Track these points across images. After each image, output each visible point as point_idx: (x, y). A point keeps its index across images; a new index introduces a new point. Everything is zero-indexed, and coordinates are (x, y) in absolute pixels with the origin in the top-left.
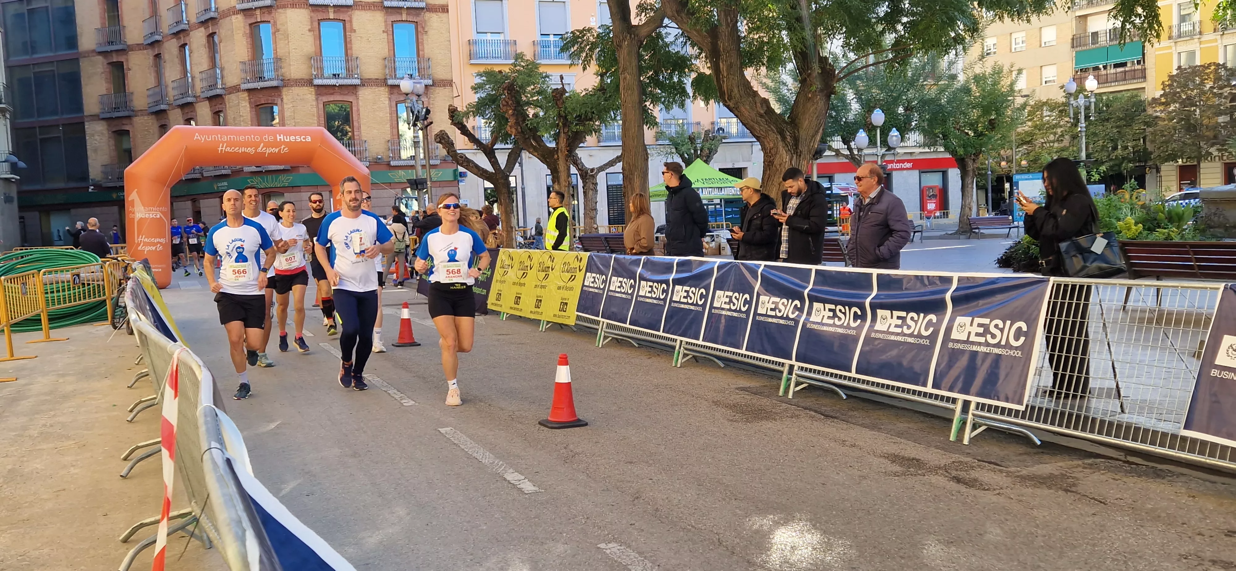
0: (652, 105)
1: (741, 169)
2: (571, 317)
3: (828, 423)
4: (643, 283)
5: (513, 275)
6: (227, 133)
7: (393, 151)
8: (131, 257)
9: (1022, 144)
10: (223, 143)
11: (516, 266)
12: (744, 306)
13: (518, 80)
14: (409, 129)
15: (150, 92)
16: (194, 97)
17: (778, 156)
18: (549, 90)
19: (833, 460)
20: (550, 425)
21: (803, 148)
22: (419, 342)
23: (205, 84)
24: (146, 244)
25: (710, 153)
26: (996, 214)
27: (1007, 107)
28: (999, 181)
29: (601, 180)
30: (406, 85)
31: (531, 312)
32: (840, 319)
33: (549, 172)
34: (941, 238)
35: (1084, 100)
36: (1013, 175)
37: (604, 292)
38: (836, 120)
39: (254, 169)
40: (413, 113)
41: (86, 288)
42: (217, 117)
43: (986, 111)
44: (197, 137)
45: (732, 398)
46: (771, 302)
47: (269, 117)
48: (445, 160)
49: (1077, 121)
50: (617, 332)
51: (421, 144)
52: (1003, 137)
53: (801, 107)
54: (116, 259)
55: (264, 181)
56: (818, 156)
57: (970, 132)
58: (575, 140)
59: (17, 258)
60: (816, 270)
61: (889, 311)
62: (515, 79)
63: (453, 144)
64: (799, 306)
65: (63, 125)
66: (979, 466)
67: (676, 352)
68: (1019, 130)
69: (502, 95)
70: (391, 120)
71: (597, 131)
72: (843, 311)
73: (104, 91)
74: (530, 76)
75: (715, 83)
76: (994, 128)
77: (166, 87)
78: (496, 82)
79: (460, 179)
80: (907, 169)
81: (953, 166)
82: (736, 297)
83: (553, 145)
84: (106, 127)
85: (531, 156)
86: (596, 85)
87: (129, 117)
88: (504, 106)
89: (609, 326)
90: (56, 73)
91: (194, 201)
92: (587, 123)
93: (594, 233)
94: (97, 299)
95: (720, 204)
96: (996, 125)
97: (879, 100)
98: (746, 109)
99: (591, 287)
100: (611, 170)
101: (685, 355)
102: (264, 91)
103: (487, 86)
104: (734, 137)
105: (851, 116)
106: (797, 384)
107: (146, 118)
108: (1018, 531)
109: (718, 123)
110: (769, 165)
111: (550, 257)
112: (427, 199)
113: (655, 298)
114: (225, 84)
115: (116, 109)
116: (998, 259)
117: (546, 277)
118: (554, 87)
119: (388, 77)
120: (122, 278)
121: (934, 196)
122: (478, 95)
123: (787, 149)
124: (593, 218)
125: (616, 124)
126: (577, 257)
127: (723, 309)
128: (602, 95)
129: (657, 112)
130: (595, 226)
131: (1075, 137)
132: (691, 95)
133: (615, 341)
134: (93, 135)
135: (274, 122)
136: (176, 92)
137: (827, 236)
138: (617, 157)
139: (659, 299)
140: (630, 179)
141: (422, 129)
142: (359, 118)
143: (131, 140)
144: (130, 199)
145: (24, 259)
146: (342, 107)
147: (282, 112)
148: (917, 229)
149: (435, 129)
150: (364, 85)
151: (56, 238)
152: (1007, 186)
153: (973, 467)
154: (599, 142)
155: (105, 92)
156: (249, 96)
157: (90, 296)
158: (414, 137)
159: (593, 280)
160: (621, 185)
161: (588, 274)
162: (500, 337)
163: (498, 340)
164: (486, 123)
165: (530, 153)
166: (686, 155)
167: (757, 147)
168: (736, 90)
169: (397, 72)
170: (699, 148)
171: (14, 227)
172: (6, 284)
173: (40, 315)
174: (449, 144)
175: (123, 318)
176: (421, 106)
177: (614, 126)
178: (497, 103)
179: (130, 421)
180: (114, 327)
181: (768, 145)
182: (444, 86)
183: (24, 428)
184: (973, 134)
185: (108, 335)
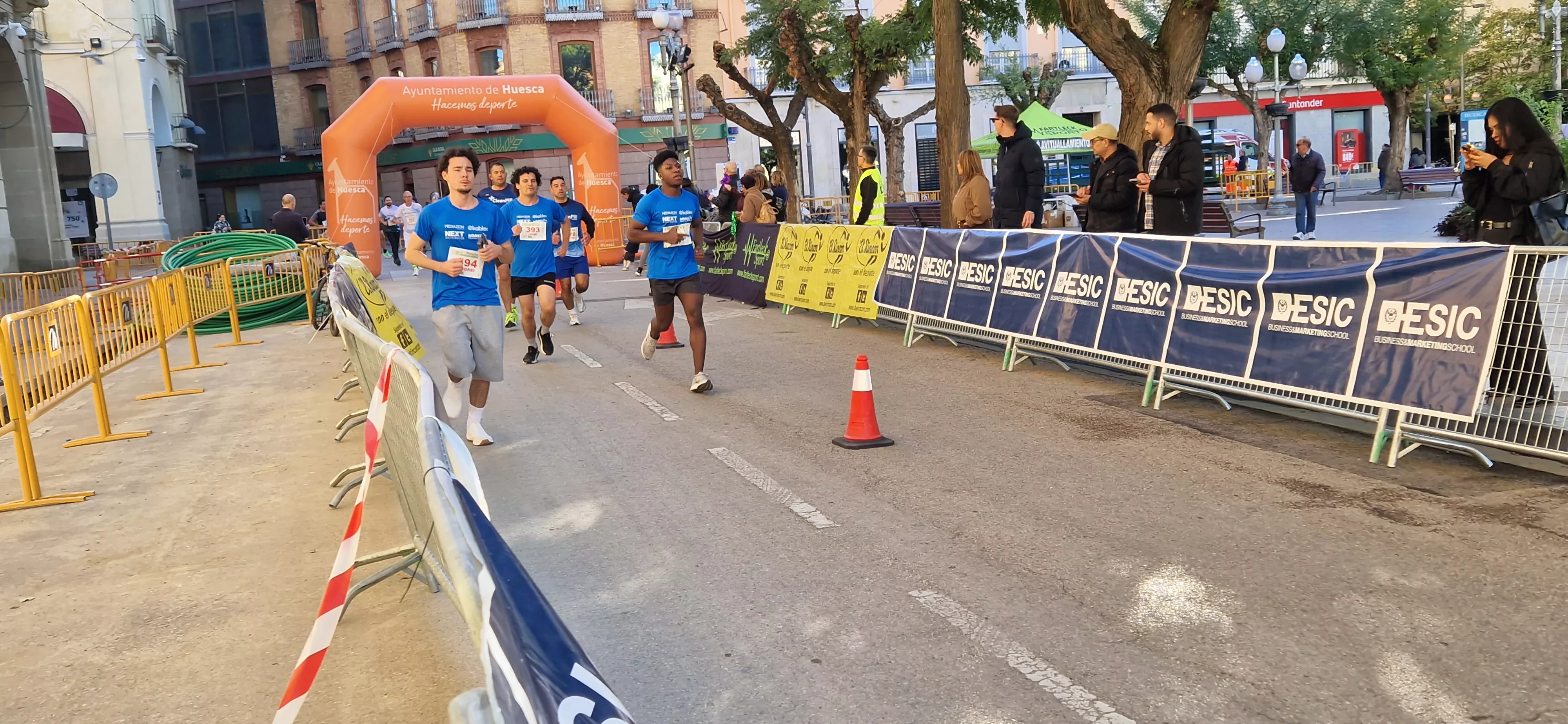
0: (974, 33)
1: (1091, 114)
2: (871, 309)
3: (1208, 440)
4: (964, 264)
5: (799, 256)
6: (442, 85)
7: (646, 103)
8: (333, 241)
9: (1475, 71)
10: (438, 97)
11: (802, 245)
12: (1096, 291)
13: (801, 7)
14: (665, 74)
15: (349, 37)
16: (401, 41)
17: (1141, 95)
18: (841, 19)
19: (1213, 487)
20: (848, 445)
21: (1174, 83)
22: (682, 343)
23: (414, 24)
24: (350, 225)
25: (1050, 95)
26: (1437, 166)
27: (1452, 21)
28: (1442, 121)
29: (909, 133)
30: (660, 18)
31: (821, 304)
32: (1223, 306)
33: (841, 125)
34: (1360, 198)
35: (1560, 8)
36: (1461, 112)
37: (913, 277)
38: (1219, 46)
39: (476, 129)
40: (669, 53)
41: (282, 280)
42: (429, 65)
43: (1424, 27)
44: (406, 91)
45: (1079, 410)
46: (1132, 286)
47: (493, 64)
48: (710, 113)
49: (1550, 36)
50: (930, 327)
51: (680, 93)
52: (1448, 63)
53: (1172, 28)
54: (315, 244)
55: (488, 145)
56: (1194, 94)
57: (1402, 56)
58: (875, 81)
59: (199, 245)
60: (1193, 244)
61: (1290, 295)
62: (797, 6)
63: (720, 92)
64: (1168, 290)
65: (246, 80)
66: (1409, 495)
67: (1007, 352)
68: (1471, 52)
69: (781, 26)
70: (642, 63)
71: (904, 69)
72: (1228, 295)
73: (293, 37)
74: (816, 0)
76: (1435, 49)
77: (368, 28)
78: (774, 10)
79: (729, 136)
80: (1315, 108)
81: (1378, 103)
82: (1085, 281)
83: (846, 89)
84: (297, 81)
85: (818, 104)
86: (901, 9)
87: (324, 69)
88: (783, 40)
89: (920, 320)
90: (235, 15)
91: (405, 171)
92: (890, 59)
93: (900, 203)
94: (295, 293)
95: (1064, 161)
96: (1438, 46)
97: (1278, 17)
98: (1099, 35)
99: (897, 271)
100: (920, 119)
101: (1019, 356)
102: (486, 31)
103: (762, 16)
104: (1082, 73)
105: (1239, 40)
106: (1166, 391)
107: (345, 69)
108: (1460, 577)
109: (1061, 54)
110: (1128, 108)
111: (844, 233)
113: (980, 284)
114: (438, 24)
115: (309, 58)
116: (1439, 225)
117: (839, 259)
118: (847, 14)
119: (637, 8)
120: (323, 267)
121: (1352, 143)
122: (751, 28)
123: (1152, 85)
124: (899, 183)
125: (927, 59)
126: (878, 233)
127: (1068, 296)
128: (909, 23)
129: (981, 41)
130: (901, 193)
131: (1547, 59)
132: (1025, 18)
133: (929, 339)
134: (282, 92)
135: (498, 71)
136: (380, 36)
137: (1206, 198)
138: (930, 103)
139: (984, 284)
140: (946, 131)
141: (680, 74)
142: (602, 62)
143: (328, 96)
144: (329, 170)
145: (207, 245)
146: (581, 48)
147: (507, 57)
148: (1327, 188)
149: (697, 73)
150: (607, 20)
151: (243, 220)
152: (1452, 127)
153: (1401, 496)
154: (905, 84)
156: (467, 38)
157: (286, 290)
158: (672, 84)
159: (899, 261)
160: (934, 139)
161: (893, 254)
162: (782, 335)
163: (780, 339)
164: (761, 63)
165: (817, 100)
166: (1019, 98)
167: (1114, 84)
168: (1087, 13)
169: (649, 2)
170: (1036, 88)
171: (194, 207)
172: (187, 276)
173: (228, 314)
174: (714, 91)
175: (327, 315)
176: (679, 44)
177: (925, 62)
178: (774, 37)
179: (339, 440)
180: (316, 327)
181: (1127, 81)
182: (708, 17)
183: (215, 449)
184: (1406, 59)
185: (308, 337)
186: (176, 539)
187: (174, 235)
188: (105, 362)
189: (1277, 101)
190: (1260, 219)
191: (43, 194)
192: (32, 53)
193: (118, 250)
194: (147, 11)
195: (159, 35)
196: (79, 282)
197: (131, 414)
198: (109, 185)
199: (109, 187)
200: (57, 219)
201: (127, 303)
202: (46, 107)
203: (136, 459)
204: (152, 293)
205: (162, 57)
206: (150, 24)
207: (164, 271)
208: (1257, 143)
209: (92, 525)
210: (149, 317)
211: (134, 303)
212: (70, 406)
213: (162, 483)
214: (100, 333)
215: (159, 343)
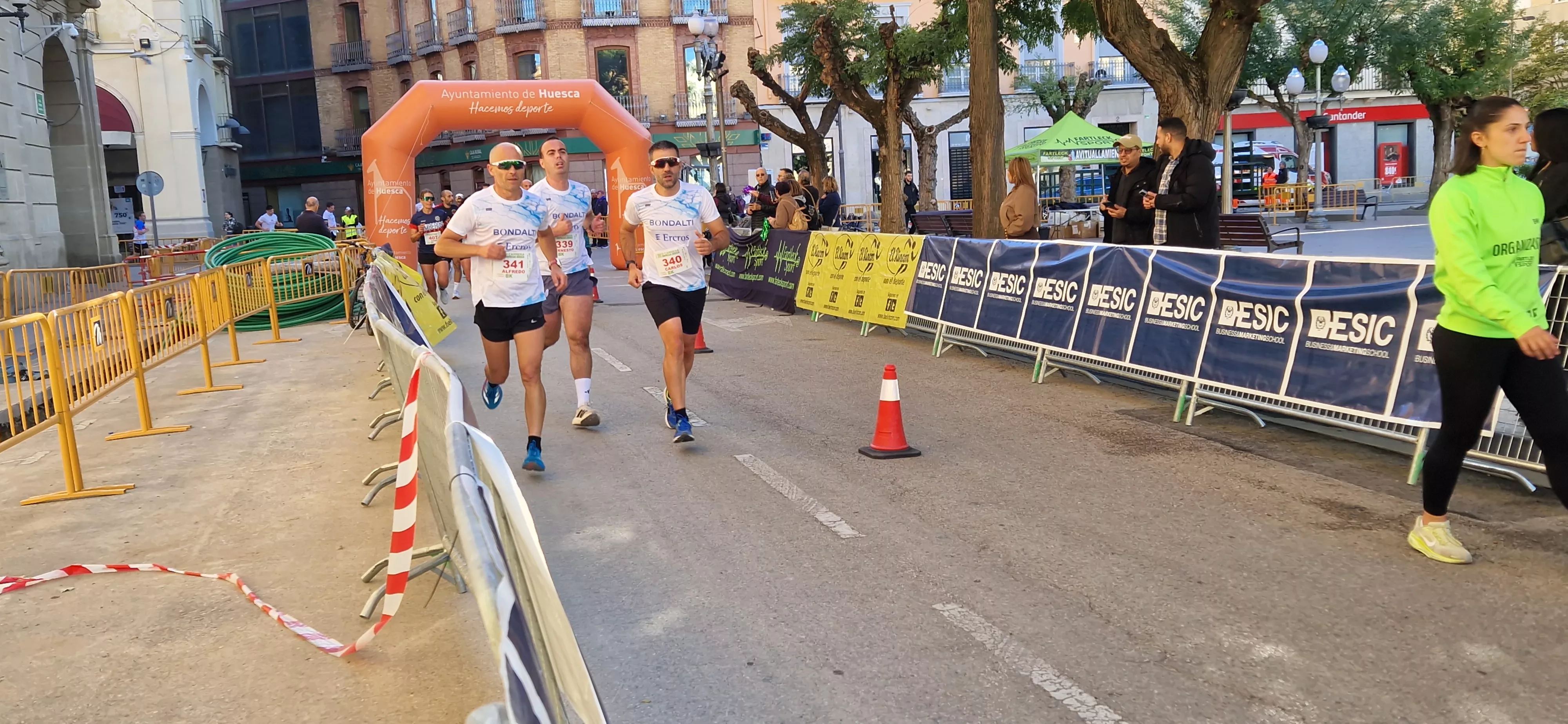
0: (1009, 42)
1: (1128, 124)
2: (901, 318)
3: (1240, 457)
4: (996, 275)
5: (830, 264)
6: (480, 89)
7: (680, 108)
8: (372, 241)
9: (1522, 85)
10: (475, 101)
11: (832, 252)
12: (1129, 304)
13: (835, 14)
14: (699, 80)
15: (390, 40)
16: (441, 44)
17: (1179, 104)
18: (876, 26)
19: (1246, 506)
20: (873, 454)
21: (1213, 94)
22: (711, 348)
23: (454, 28)
24: (388, 226)
25: (1086, 104)
27: (1501, 34)
29: (942, 142)
30: (695, 24)
31: (850, 312)
32: (1259, 322)
33: (874, 132)
34: (1403, 213)
37: (944, 286)
38: (1260, 57)
39: (512, 133)
40: (704, 59)
41: (320, 278)
42: (468, 69)
43: (1471, 39)
44: (445, 94)
45: (1110, 424)
46: (1166, 299)
47: (530, 68)
48: (743, 119)
50: (959, 338)
51: (714, 99)
52: (1496, 75)
53: (1211, 41)
54: (354, 244)
56: (1233, 105)
57: (1448, 69)
58: (908, 89)
60: (1227, 257)
61: (1329, 312)
62: (831, 14)
63: (753, 98)
64: (1203, 304)
65: (290, 81)
67: (1037, 363)
68: (1520, 65)
69: (815, 33)
70: (677, 69)
71: (937, 77)
72: (1264, 311)
74: (851, 8)
75: (1095, 10)
76: (1483, 63)
77: (409, 32)
78: (808, 17)
79: (761, 142)
80: (1358, 121)
81: (1423, 117)
82: (1117, 293)
83: (879, 97)
84: (339, 83)
85: (852, 111)
86: (937, 17)
87: (366, 71)
88: (817, 47)
89: (950, 330)
90: (280, 17)
91: (443, 173)
92: (924, 67)
93: (931, 212)
94: (333, 292)
95: (1099, 171)
96: (1486, 59)
97: (1321, 28)
98: (1136, 44)
99: (927, 280)
100: (954, 128)
101: (1049, 368)
102: (524, 36)
103: (797, 23)
104: (1119, 82)
105: (1280, 52)
106: (1198, 407)
107: (386, 72)
109: (1097, 64)
111: (875, 241)
112: (721, 169)
113: (1010, 295)
114: (477, 28)
115: (351, 61)
117: (870, 267)
118: (882, 22)
119: (673, 14)
120: (360, 267)
121: (1394, 157)
122: (785, 35)
123: (1190, 95)
124: (931, 191)
125: (961, 68)
126: (909, 241)
127: (1101, 309)
128: (944, 30)
129: (1017, 51)
130: (934, 201)
132: (1062, 27)
133: (958, 350)
134: (325, 94)
135: (536, 74)
136: (420, 40)
137: (1244, 211)
138: (963, 111)
139: (1015, 295)
140: (980, 140)
141: (715, 80)
142: (638, 67)
143: (369, 99)
144: (368, 171)
145: (250, 243)
146: (617, 53)
147: (544, 61)
148: (1369, 202)
149: (731, 80)
150: (644, 25)
151: (285, 219)
154: (940, 92)
155: (337, 41)
156: (505, 42)
157: (324, 289)
158: (706, 90)
159: (929, 271)
160: (967, 148)
161: (924, 263)
162: (810, 342)
163: (809, 347)
164: (795, 69)
165: (850, 107)
166: (1054, 108)
167: (1151, 94)
168: (1123, 19)
169: (685, 7)
170: (1071, 98)
172: (228, 273)
173: (268, 311)
174: (748, 98)
175: (363, 314)
176: (714, 50)
177: (960, 70)
178: (809, 43)
179: (373, 439)
180: (353, 326)
181: (1164, 92)
182: (743, 23)
183: (252, 445)
184: (1452, 72)
185: (345, 335)
186: (212, 533)
187: (217, 233)
188: (148, 357)
189: (1319, 113)
190: (1298, 232)
191: (92, 191)
192: (84, 53)
193: (163, 247)
194: (195, 12)
195: (206, 37)
196: (125, 278)
197: (172, 408)
198: (156, 183)
199: (155, 185)
200: (105, 216)
201: (170, 300)
202: (96, 106)
203: (176, 453)
204: (194, 291)
205: (209, 58)
206: (198, 25)
207: (208, 268)
208: (1297, 156)
209: (131, 518)
210: (191, 313)
211: (177, 299)
212: (114, 400)
213: (200, 478)
214: (143, 328)
215: (200, 340)
